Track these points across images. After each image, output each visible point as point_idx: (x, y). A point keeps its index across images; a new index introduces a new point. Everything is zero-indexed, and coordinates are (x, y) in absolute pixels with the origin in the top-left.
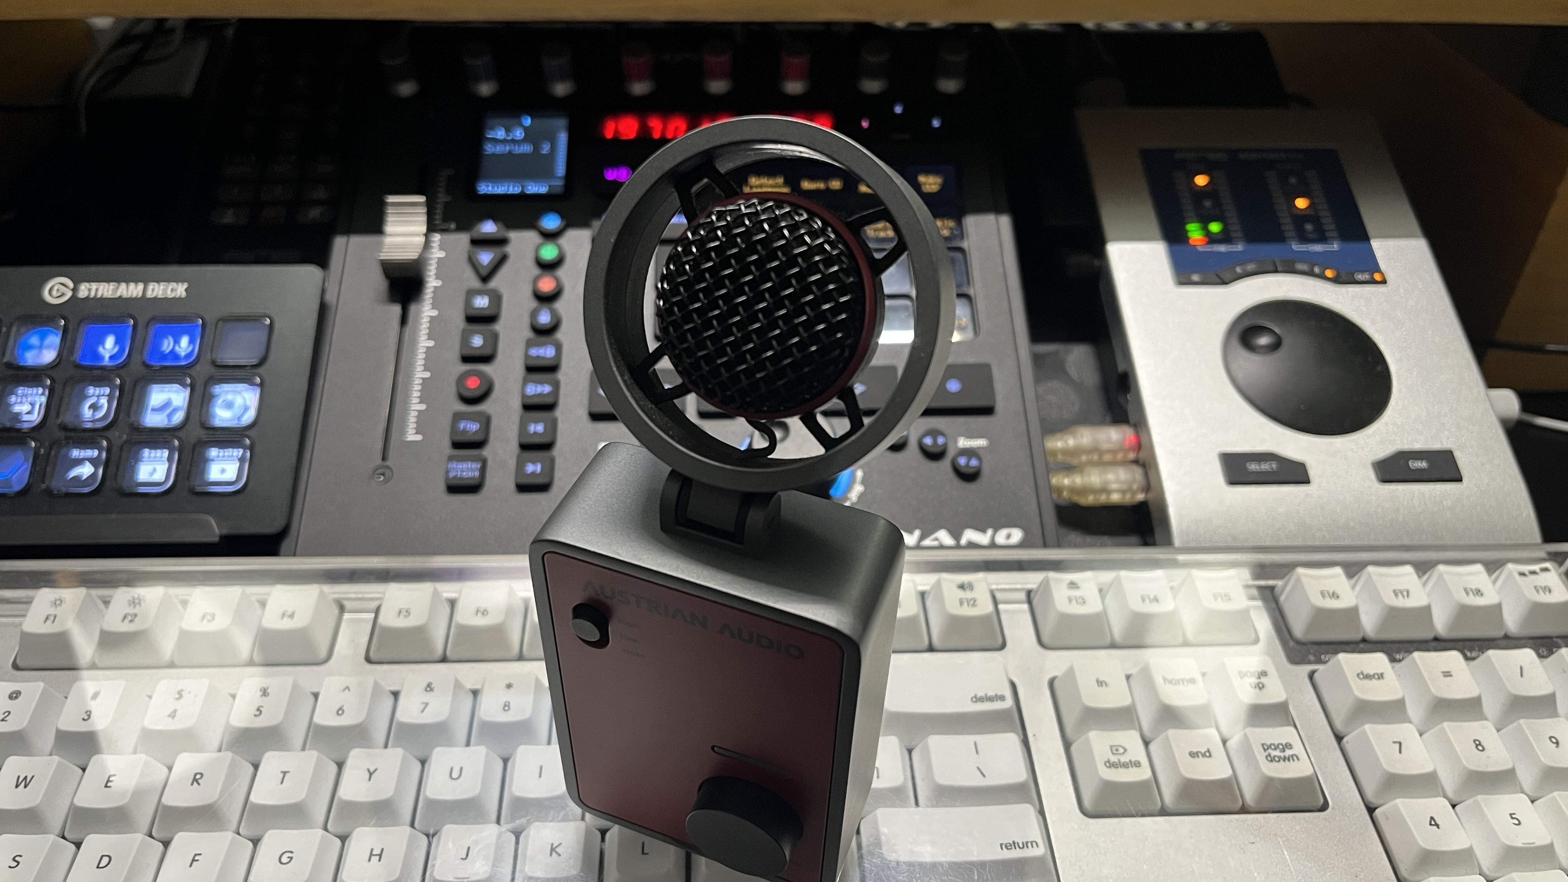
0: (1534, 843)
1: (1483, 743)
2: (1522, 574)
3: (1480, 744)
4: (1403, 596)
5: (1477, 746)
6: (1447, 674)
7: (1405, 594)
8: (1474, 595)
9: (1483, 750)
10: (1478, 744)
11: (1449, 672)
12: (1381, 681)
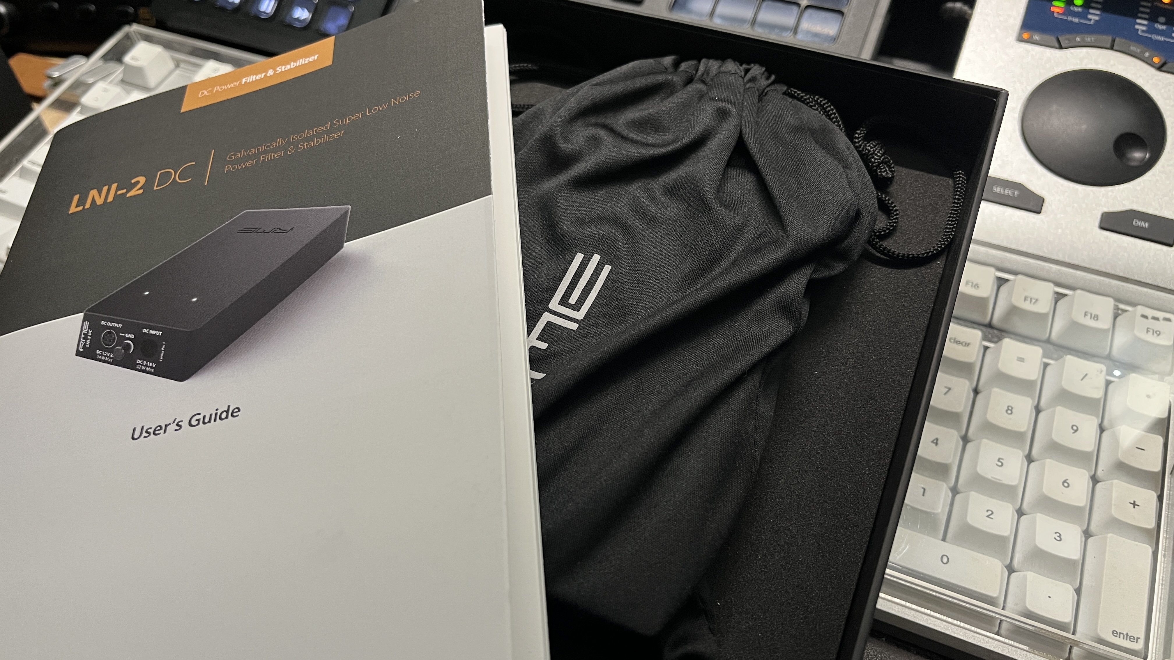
0: (1001, 480)
1: (1014, 411)
2: (1144, 316)
3: (1011, 410)
4: (1031, 302)
5: (1008, 409)
6: (1021, 360)
7: (1033, 301)
8: (1091, 318)
9: (1012, 413)
10: (1010, 410)
11: (1024, 359)
12: (966, 348)
